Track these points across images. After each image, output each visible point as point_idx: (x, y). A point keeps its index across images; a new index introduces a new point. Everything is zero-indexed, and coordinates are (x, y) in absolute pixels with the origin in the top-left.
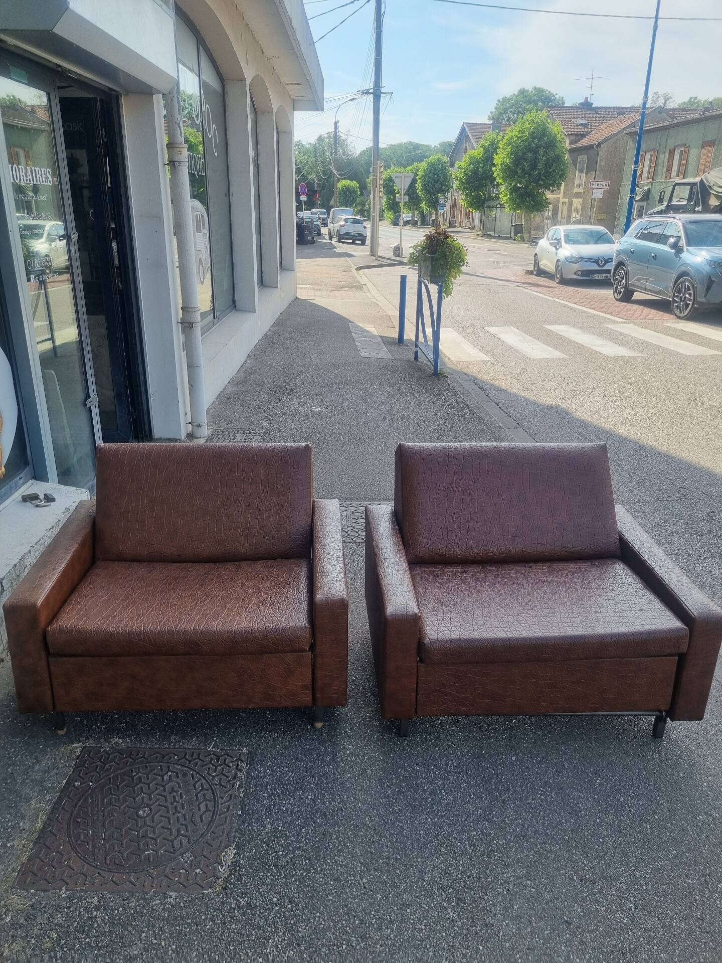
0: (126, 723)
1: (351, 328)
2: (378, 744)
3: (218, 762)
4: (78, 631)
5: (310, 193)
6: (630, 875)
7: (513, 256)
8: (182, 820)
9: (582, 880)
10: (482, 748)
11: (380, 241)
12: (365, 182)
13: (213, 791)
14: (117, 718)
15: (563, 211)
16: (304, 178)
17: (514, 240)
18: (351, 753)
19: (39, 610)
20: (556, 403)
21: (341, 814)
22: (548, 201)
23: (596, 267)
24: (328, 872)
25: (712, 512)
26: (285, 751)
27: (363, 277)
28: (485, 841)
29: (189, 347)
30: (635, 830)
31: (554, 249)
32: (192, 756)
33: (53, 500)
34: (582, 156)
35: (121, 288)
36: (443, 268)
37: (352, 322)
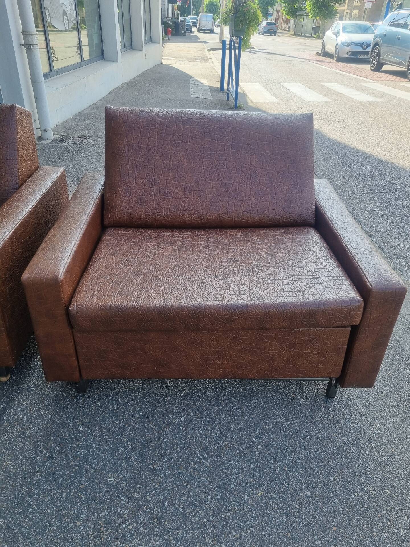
1: (191, 81)
7: (311, 46)
17: (314, 37)
22: (337, 11)
23: (361, 50)
28: (113, 525)
30: (283, 510)
31: (335, 36)
36: (242, 24)
37: (193, 77)
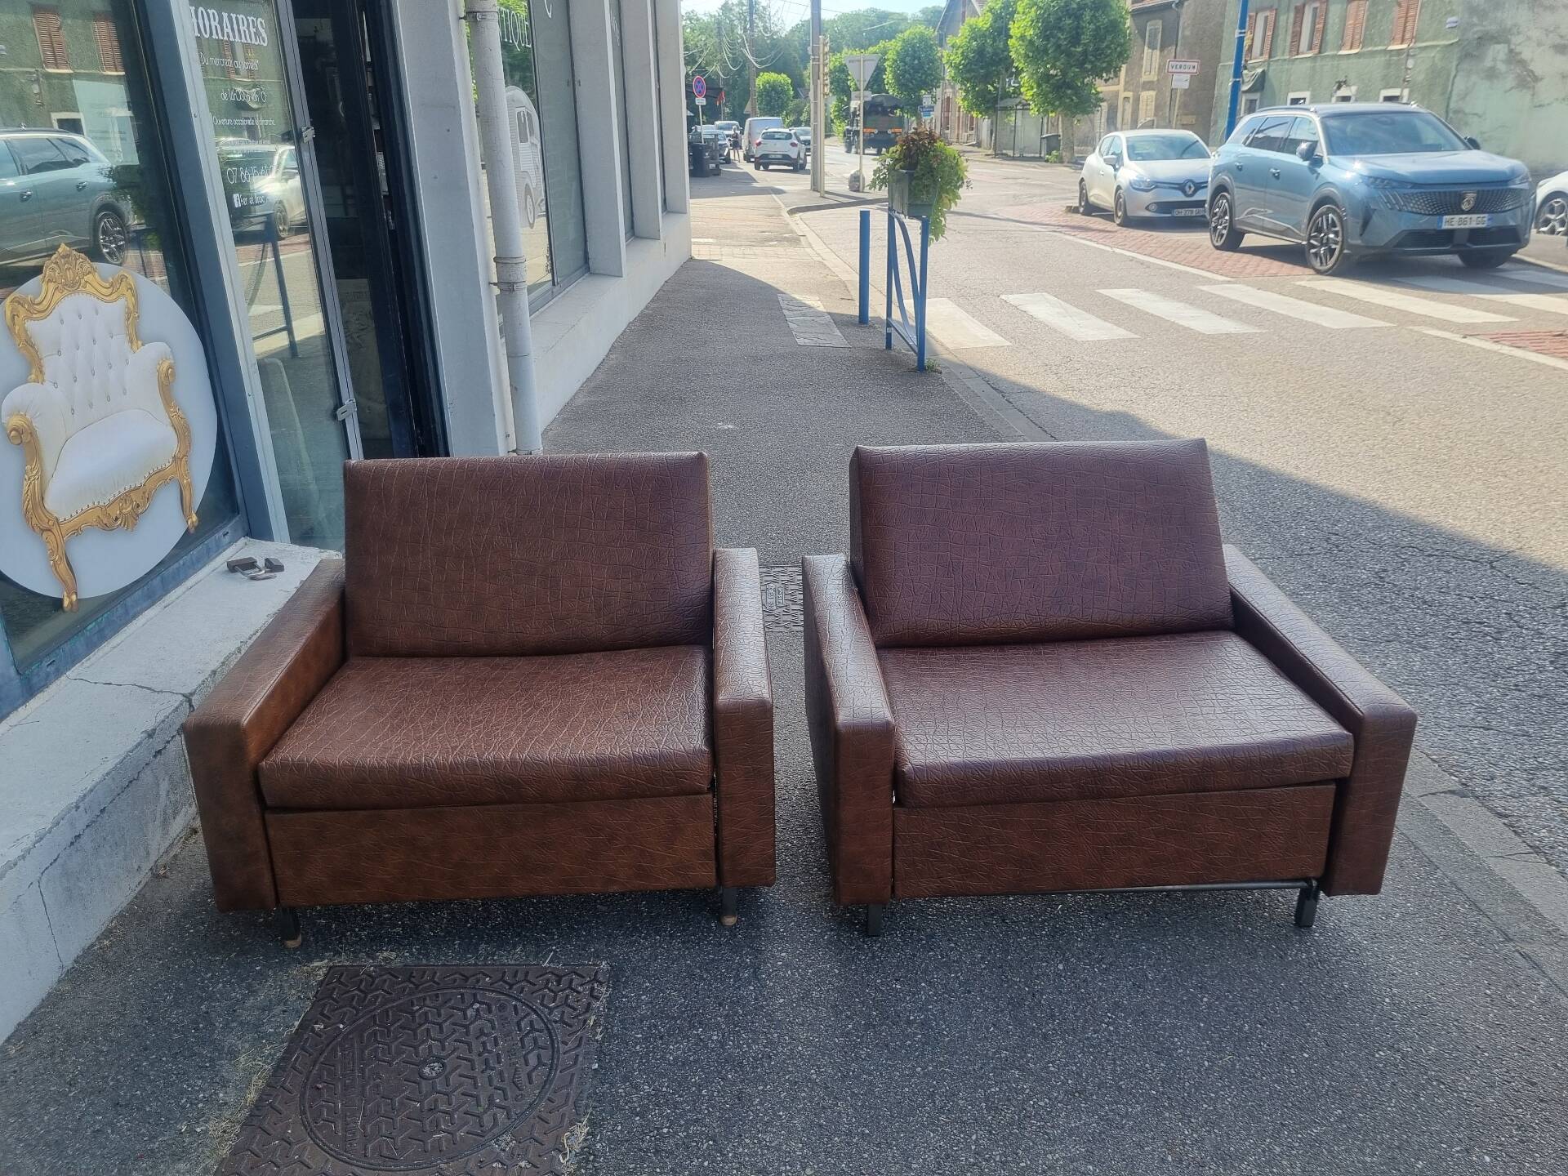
0: (403, 926)
1: (781, 302)
2: (831, 950)
3: (558, 984)
4: (314, 766)
5: (711, 93)
6: (1264, 1151)
7: (1044, 186)
8: (496, 1082)
9: (1181, 1161)
10: (1007, 952)
11: (827, 169)
12: (801, 75)
13: (550, 1033)
14: (390, 919)
15: (1125, 111)
16: (701, 70)
17: (1047, 161)
18: (787, 965)
19: (245, 730)
20: (1119, 408)
21: (769, 1063)
22: (1101, 96)
23: (1180, 197)
24: (747, 1159)
25: (1385, 571)
26: (673, 964)
27: (799, 222)
28: (1015, 1102)
29: (510, 331)
30: (1271, 1077)
31: (1110, 169)
32: (515, 976)
33: (280, 568)
34: (1153, 22)
35: (392, 226)
36: (928, 192)
37: (783, 293)
